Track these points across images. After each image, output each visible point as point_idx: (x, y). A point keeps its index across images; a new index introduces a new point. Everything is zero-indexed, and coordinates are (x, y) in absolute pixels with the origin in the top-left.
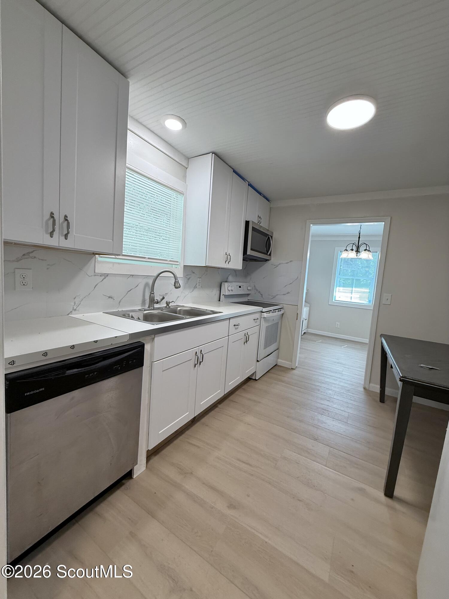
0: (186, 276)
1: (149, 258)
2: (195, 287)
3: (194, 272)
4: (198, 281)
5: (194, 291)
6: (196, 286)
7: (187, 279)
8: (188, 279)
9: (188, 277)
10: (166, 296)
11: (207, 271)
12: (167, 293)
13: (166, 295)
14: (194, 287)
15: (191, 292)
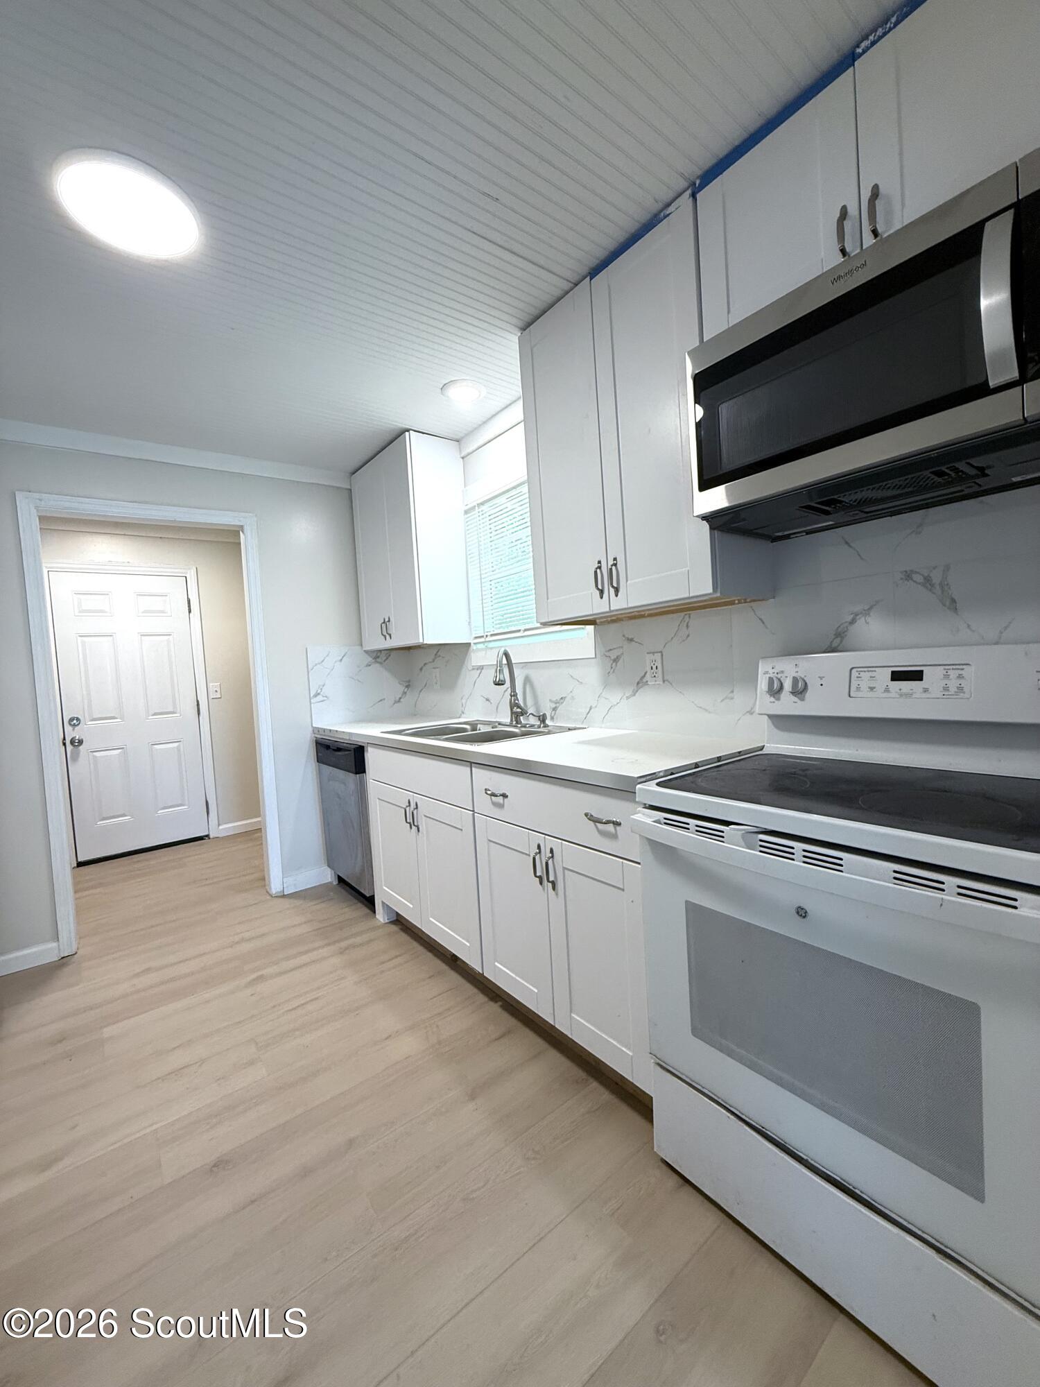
0: (607, 654)
1: (526, 630)
2: (641, 683)
3: (630, 637)
4: (648, 662)
5: (637, 694)
6: (644, 680)
7: (612, 662)
8: (616, 660)
9: (613, 655)
10: (562, 703)
11: (687, 626)
12: (564, 696)
13: (562, 701)
14: (638, 683)
15: (628, 698)
